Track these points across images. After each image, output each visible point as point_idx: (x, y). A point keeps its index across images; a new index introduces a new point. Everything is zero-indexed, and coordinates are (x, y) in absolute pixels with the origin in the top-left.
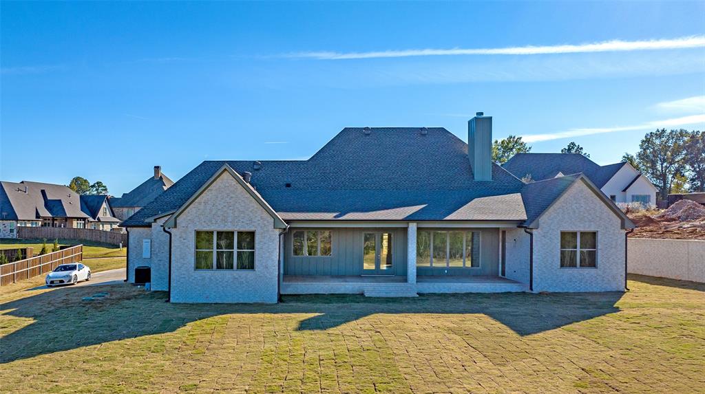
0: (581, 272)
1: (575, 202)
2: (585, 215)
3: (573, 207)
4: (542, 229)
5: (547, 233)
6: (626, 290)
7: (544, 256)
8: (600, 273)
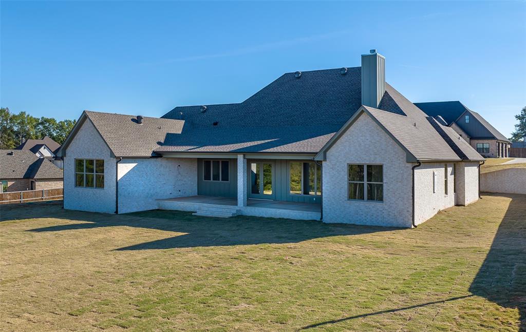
0: (367, 205)
1: (360, 135)
2: (370, 148)
3: (359, 140)
4: (330, 162)
5: (335, 165)
6: (413, 227)
7: (332, 187)
8: (386, 207)
